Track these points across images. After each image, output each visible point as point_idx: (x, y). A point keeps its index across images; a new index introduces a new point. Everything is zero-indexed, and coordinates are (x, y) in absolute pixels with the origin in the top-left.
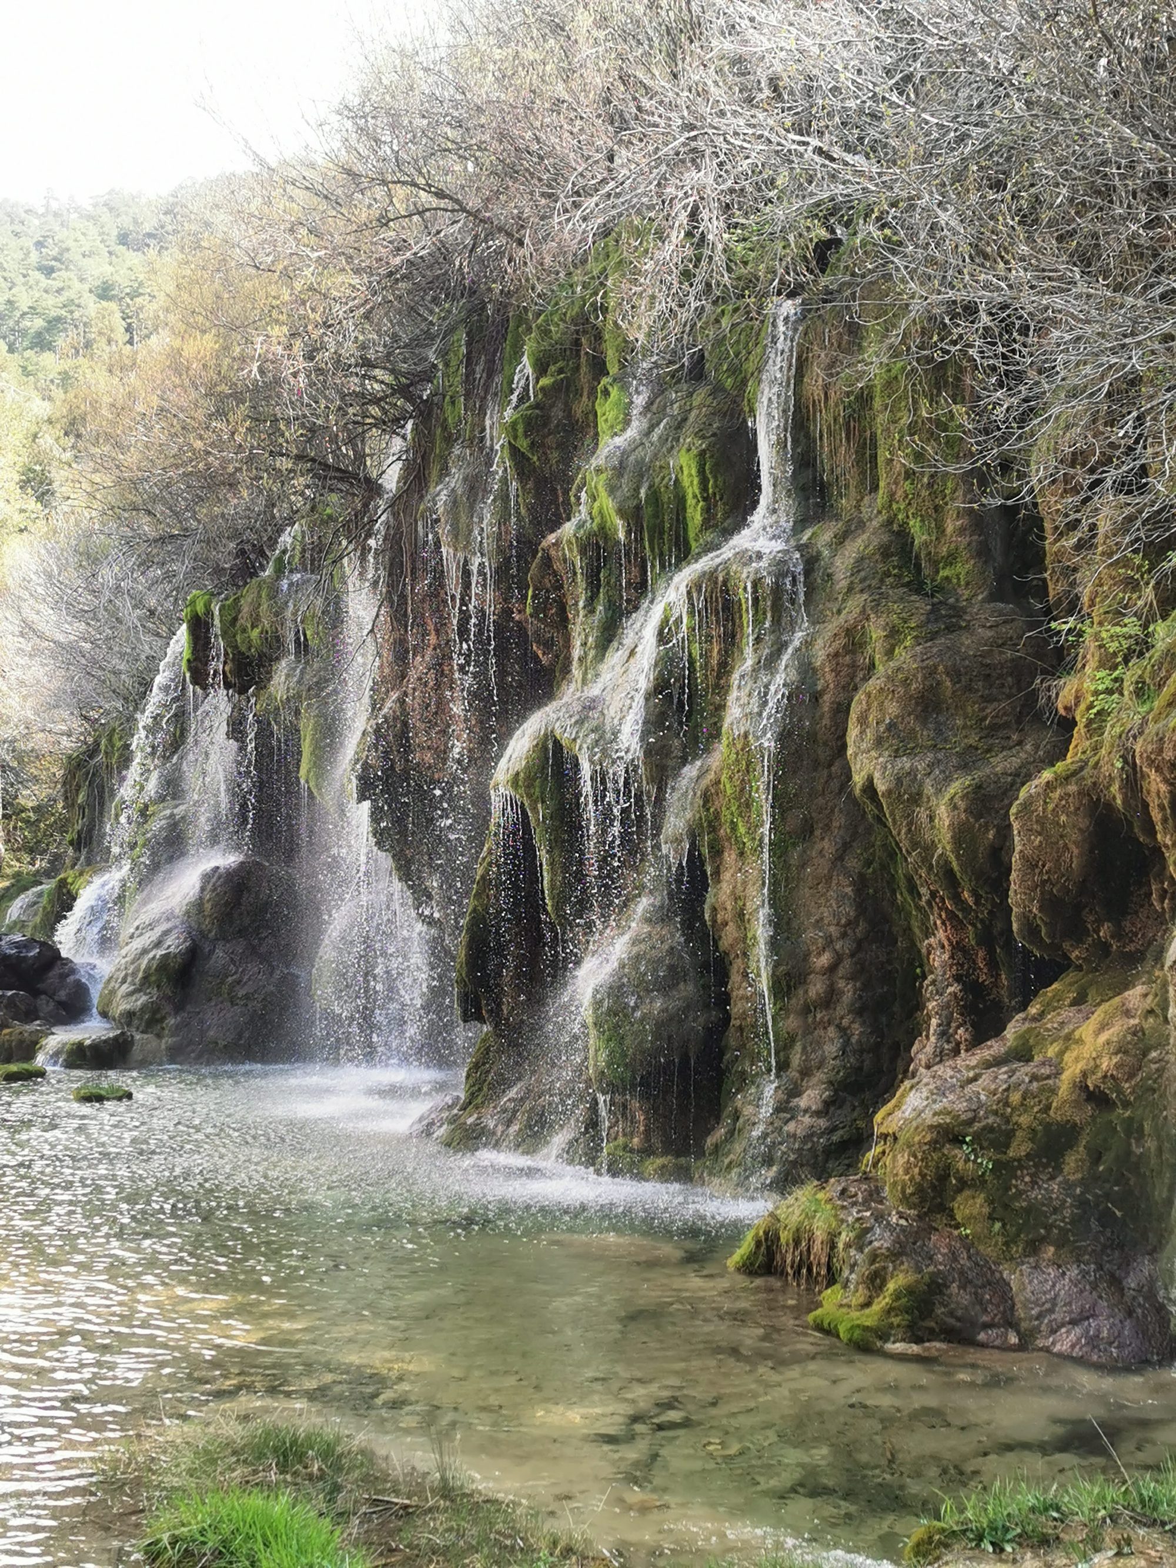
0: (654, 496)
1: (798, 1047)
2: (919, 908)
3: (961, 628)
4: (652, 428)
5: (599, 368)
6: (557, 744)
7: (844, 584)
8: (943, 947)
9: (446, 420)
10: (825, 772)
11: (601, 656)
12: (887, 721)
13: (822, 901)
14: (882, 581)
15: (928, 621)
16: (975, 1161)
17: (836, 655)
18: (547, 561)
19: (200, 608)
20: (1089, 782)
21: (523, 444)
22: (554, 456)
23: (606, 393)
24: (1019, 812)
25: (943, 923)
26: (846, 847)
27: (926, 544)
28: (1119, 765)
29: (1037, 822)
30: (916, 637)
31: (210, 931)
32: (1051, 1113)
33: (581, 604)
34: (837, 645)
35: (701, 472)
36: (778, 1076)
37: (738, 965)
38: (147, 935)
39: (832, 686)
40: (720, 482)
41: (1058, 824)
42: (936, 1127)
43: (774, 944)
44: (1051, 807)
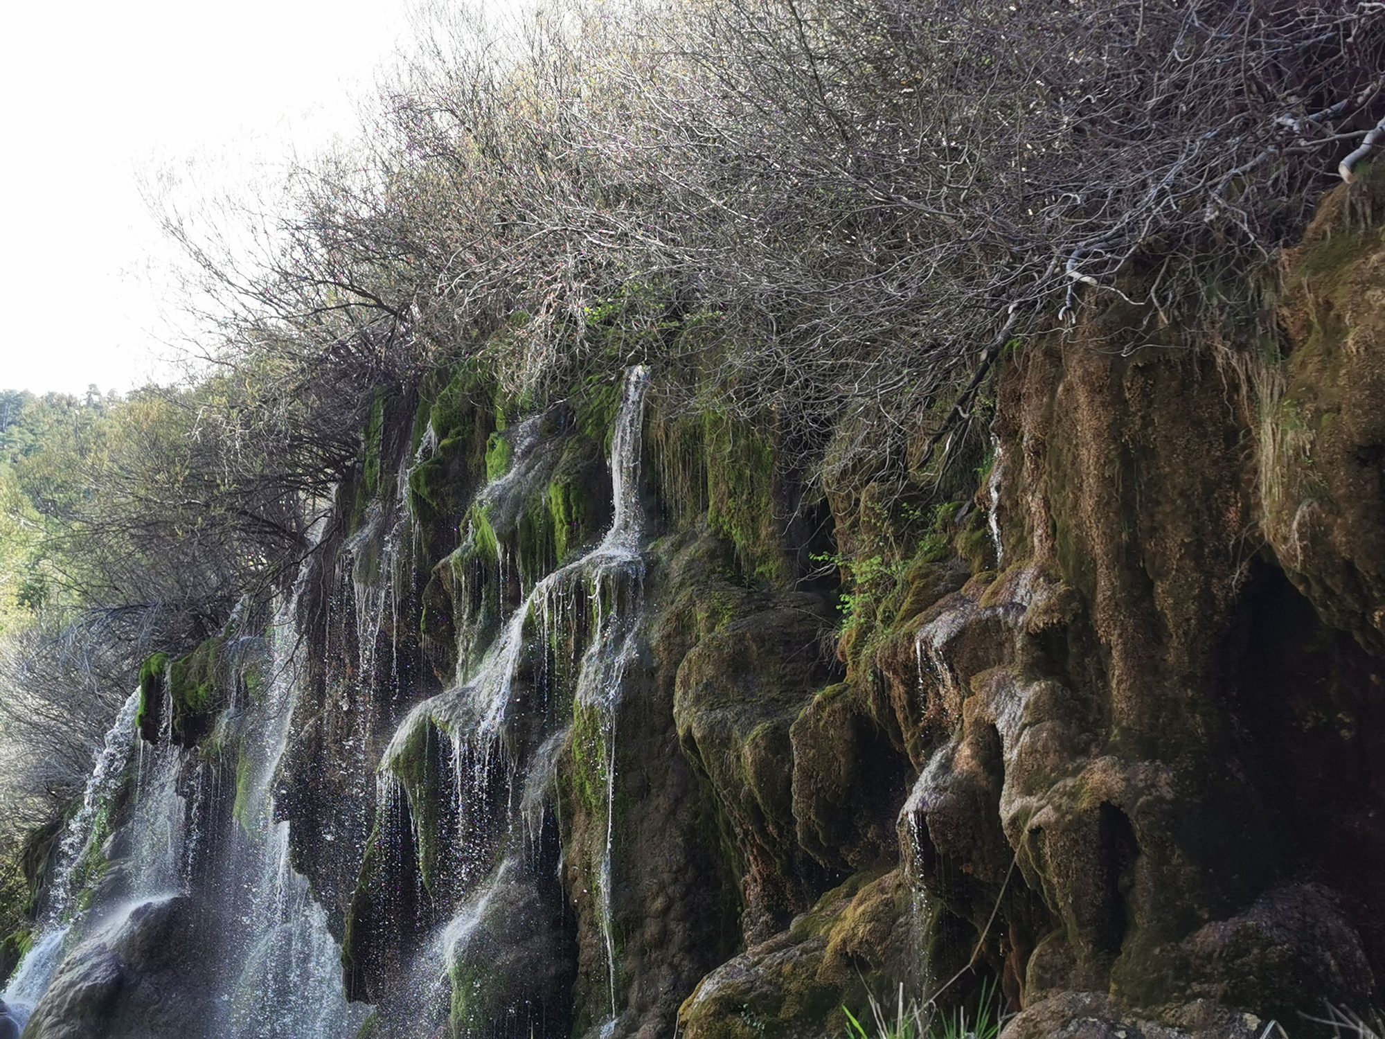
0: (528, 524)
1: (636, 985)
2: (735, 847)
3: (769, 608)
4: (528, 471)
5: (490, 426)
6: (433, 727)
7: (678, 580)
8: (756, 881)
9: (364, 482)
10: (660, 738)
11: (480, 660)
12: (705, 681)
13: (657, 851)
14: (708, 577)
15: (742, 604)
16: (751, 1025)
17: (669, 636)
18: (439, 583)
19: (154, 668)
20: (850, 699)
21: (424, 492)
22: (450, 502)
23: (493, 446)
24: (796, 729)
25: (755, 859)
26: (678, 801)
27: (745, 548)
28: (870, 679)
29: (811, 737)
30: (732, 616)
31: (138, 964)
32: (817, 978)
33: (465, 617)
34: (668, 629)
35: (566, 500)
36: (617, 1015)
37: (585, 916)
38: (77, 969)
39: (665, 663)
40: (582, 509)
41: (828, 737)
42: (719, 999)
43: (614, 893)
44: (821, 723)
